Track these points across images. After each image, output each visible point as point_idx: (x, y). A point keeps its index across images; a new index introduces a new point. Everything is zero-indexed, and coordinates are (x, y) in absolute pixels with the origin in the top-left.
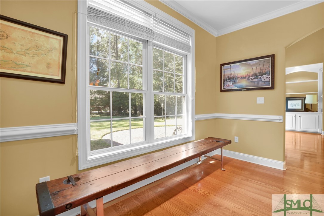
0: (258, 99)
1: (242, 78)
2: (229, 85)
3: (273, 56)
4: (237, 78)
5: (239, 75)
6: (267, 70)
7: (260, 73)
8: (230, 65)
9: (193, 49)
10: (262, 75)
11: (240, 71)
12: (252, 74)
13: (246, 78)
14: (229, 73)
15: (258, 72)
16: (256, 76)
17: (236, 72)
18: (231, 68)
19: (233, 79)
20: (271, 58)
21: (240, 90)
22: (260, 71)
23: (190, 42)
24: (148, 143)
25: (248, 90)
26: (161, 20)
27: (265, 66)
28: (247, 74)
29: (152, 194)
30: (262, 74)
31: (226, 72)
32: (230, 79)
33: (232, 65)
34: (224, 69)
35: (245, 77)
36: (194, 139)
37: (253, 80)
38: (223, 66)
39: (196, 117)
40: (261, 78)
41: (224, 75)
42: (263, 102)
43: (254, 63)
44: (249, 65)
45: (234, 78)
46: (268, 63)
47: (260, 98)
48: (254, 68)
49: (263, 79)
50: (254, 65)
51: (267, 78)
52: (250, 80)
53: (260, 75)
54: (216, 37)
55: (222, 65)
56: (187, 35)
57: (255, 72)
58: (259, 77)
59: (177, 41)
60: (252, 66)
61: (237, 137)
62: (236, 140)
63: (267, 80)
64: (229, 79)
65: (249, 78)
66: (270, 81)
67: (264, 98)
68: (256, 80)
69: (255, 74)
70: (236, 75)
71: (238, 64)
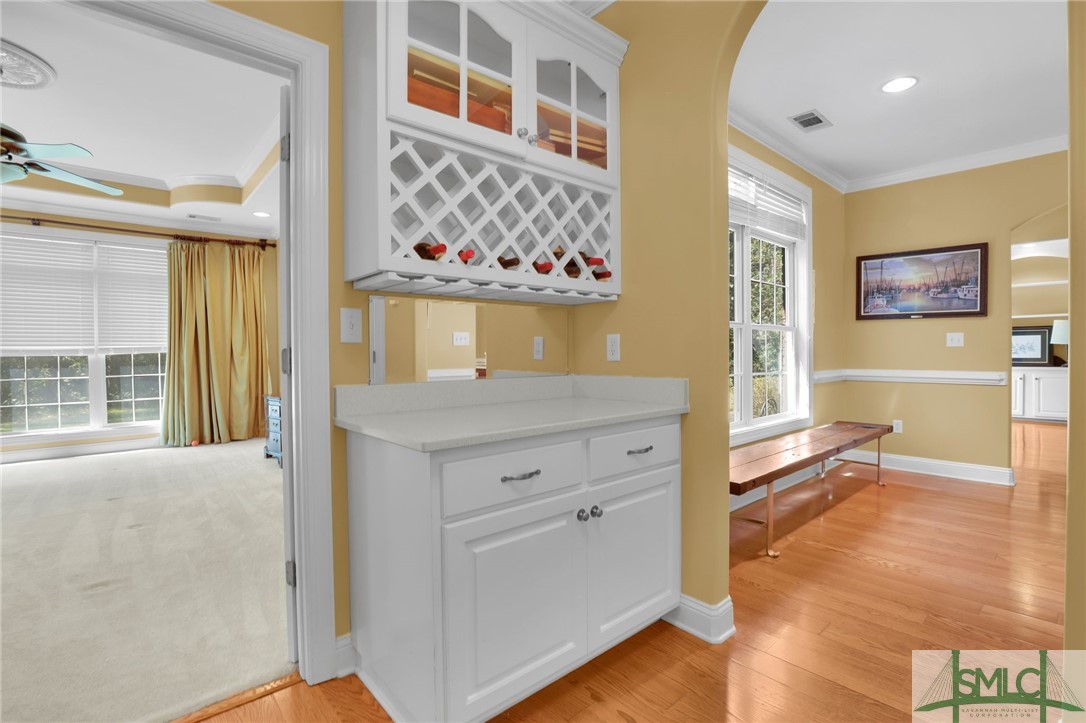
0: (949, 336)
1: (912, 290)
2: (880, 304)
3: (984, 247)
4: (900, 290)
5: (904, 284)
6: (970, 275)
7: (955, 280)
8: (880, 260)
9: (809, 232)
10: (959, 286)
11: (907, 274)
12: (935, 281)
13: (922, 290)
14: (878, 278)
15: (949, 280)
16: (945, 287)
17: (895, 277)
18: (884, 267)
19: (890, 291)
20: (979, 250)
21: (908, 316)
22: (953, 277)
23: (804, 216)
24: (746, 424)
25: (926, 316)
26: (770, 185)
27: (966, 267)
28: (922, 282)
29: (776, 511)
30: (958, 284)
31: (872, 276)
32: (880, 290)
33: (886, 260)
34: (866, 269)
35: (920, 288)
36: (811, 423)
37: (939, 296)
38: (863, 263)
39: (816, 377)
40: (956, 291)
41: (867, 283)
42: (962, 344)
43: (941, 258)
44: (928, 262)
45: (891, 289)
46: (973, 260)
47: (955, 335)
48: (941, 269)
49: (961, 295)
50: (940, 263)
51: (971, 292)
52: (931, 295)
53: (954, 286)
54: (843, 193)
55: (860, 259)
56: (797, 201)
57: (942, 278)
58: (953, 289)
59: (788, 220)
60: (936, 264)
61: (900, 422)
62: (898, 426)
63: (970, 296)
64: (878, 292)
65: (928, 289)
66: (979, 298)
67: (962, 334)
68: (944, 295)
69: (943, 282)
70: (897, 284)
71: (901, 259)
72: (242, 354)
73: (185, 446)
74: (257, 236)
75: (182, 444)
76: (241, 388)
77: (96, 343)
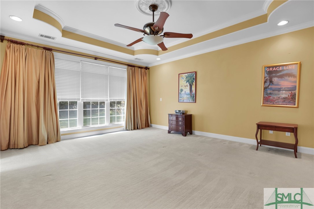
72: (144, 102)
73: (132, 130)
74: (144, 65)
75: (131, 129)
76: (144, 112)
77: (108, 97)
